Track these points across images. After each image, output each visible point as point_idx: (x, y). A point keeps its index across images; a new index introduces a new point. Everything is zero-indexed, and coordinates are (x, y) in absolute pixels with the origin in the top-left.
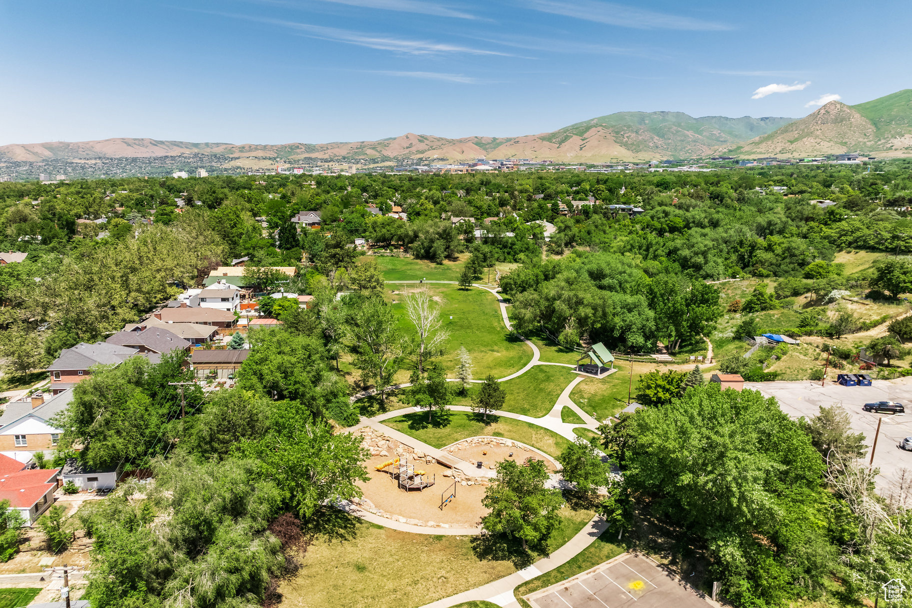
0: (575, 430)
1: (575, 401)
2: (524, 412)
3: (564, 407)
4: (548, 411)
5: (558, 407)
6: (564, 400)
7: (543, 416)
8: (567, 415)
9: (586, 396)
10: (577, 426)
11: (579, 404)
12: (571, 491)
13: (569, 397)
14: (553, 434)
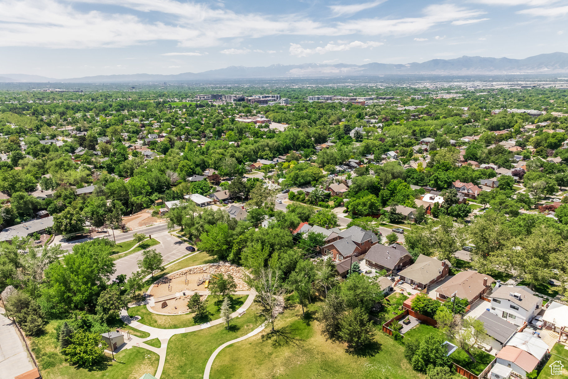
0: (149, 335)
1: (154, 353)
2: (185, 335)
3: (160, 347)
4: (170, 341)
5: (164, 346)
6: (162, 352)
7: (172, 337)
8: (156, 343)
9: (147, 361)
10: (148, 339)
11: (150, 352)
12: (142, 301)
13: (159, 356)
14: (160, 327)
